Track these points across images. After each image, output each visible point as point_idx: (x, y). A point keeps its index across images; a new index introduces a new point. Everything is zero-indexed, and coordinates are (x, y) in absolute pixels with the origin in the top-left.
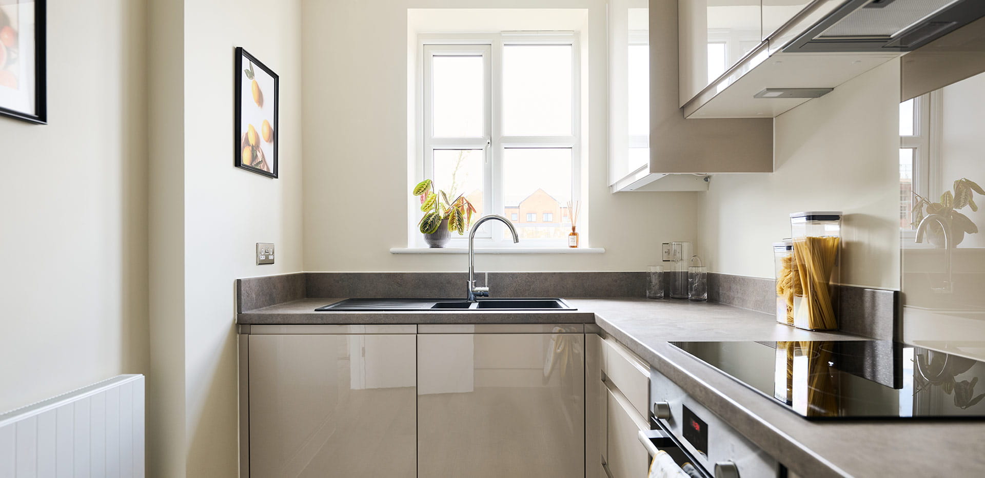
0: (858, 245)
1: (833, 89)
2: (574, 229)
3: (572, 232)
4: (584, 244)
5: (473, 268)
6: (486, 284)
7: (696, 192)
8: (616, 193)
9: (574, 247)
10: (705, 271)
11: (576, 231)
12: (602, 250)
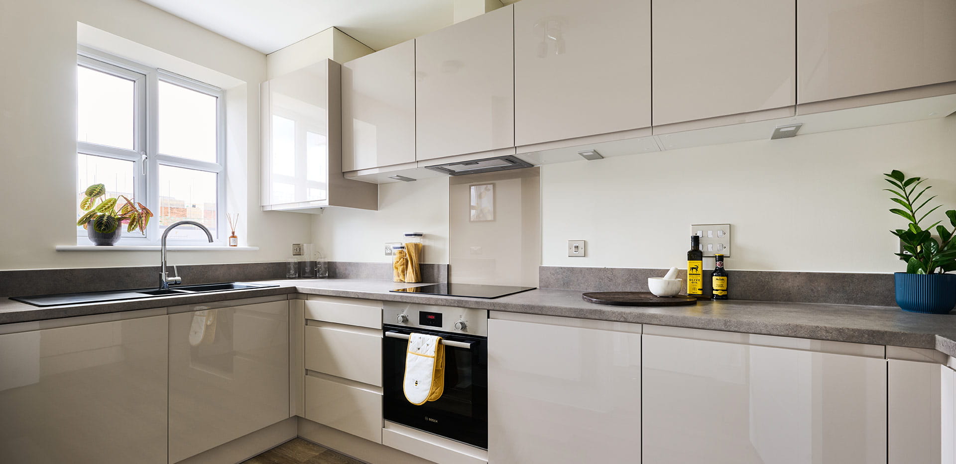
0: (429, 246)
1: (416, 180)
2: (233, 233)
3: (232, 235)
4: (242, 243)
5: (165, 262)
6: (176, 274)
7: (310, 214)
8: (266, 211)
9: (235, 246)
10: (327, 260)
11: (235, 234)
12: (257, 248)
